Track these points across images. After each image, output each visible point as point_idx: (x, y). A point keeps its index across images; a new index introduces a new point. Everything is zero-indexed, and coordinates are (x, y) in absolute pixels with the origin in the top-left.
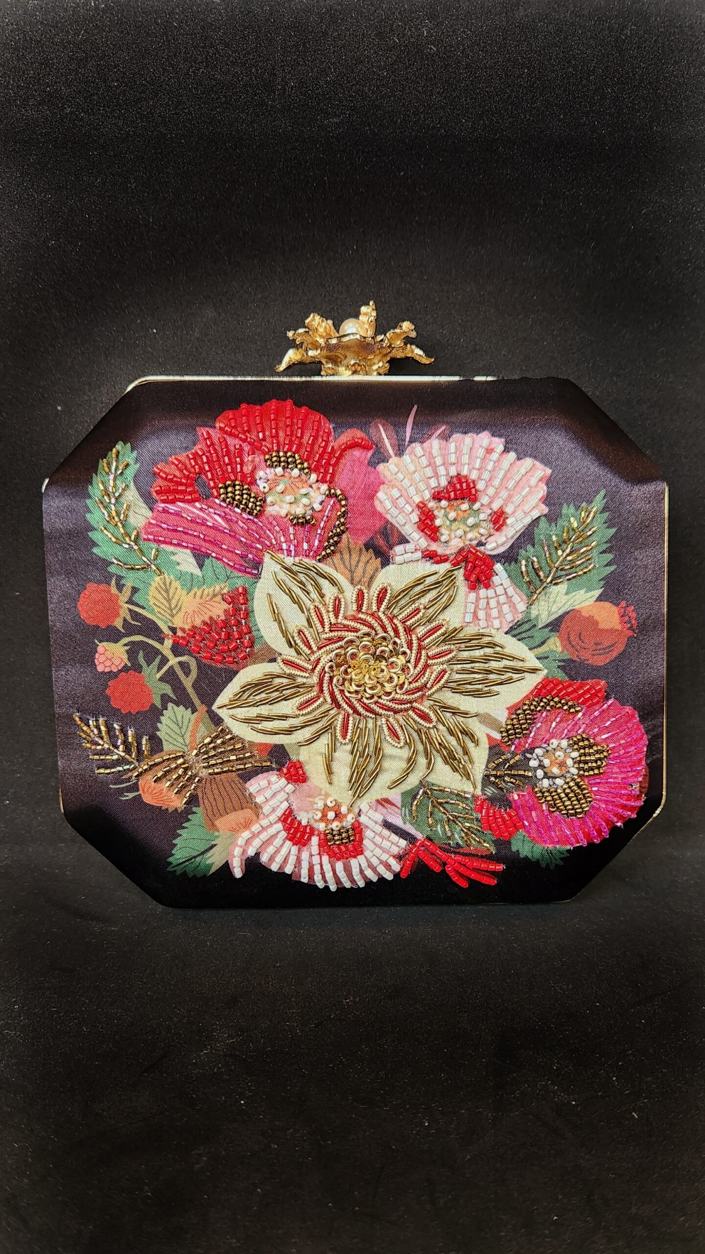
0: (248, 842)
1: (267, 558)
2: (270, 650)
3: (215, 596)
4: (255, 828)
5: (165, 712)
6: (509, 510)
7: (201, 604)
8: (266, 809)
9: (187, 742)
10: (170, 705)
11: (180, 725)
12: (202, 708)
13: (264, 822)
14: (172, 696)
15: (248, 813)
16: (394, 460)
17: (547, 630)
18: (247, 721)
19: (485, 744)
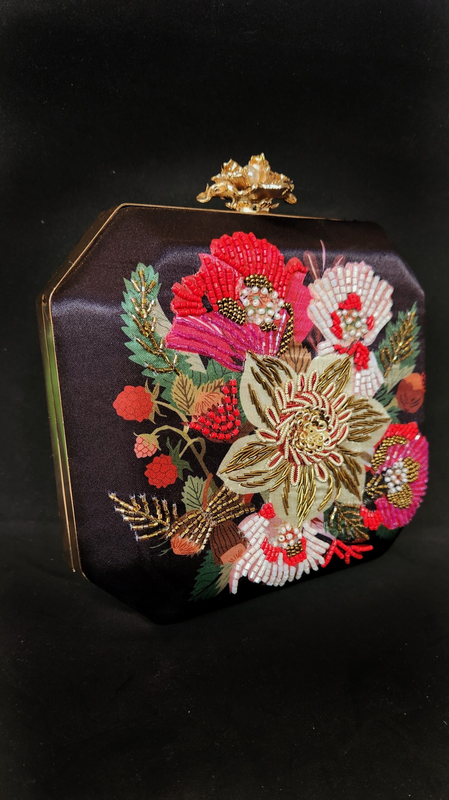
0: (243, 567)
1: (248, 356)
2: (250, 425)
3: (215, 388)
4: (247, 555)
5: (186, 483)
6: (375, 315)
7: (207, 396)
8: (252, 541)
9: (201, 503)
10: (189, 477)
11: (196, 491)
12: (210, 476)
13: (252, 550)
14: (191, 470)
15: (240, 546)
16: (317, 281)
17: (391, 393)
18: (239, 479)
19: (364, 471)
